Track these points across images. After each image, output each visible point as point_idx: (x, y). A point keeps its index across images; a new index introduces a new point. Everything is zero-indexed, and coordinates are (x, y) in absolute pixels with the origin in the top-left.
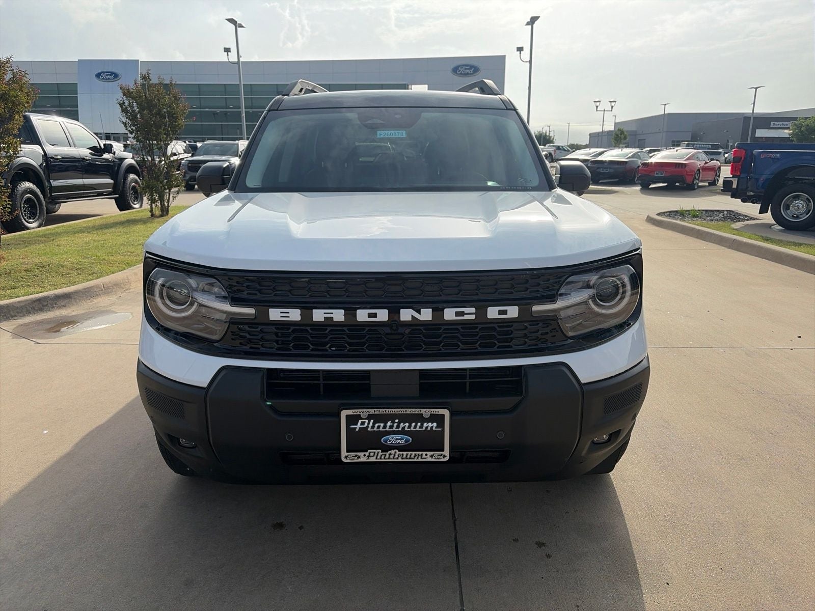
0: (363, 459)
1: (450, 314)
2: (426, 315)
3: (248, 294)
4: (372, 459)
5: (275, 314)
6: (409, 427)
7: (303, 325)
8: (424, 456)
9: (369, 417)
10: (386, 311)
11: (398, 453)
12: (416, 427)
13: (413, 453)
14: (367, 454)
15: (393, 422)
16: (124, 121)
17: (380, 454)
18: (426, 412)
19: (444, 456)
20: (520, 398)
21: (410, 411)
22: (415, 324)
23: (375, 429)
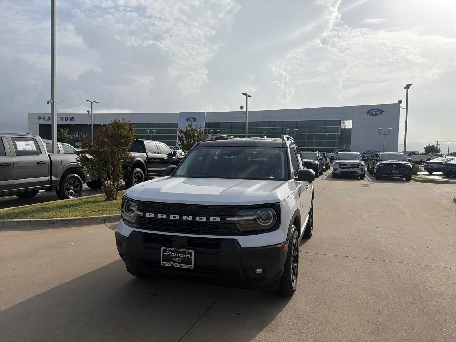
0: (167, 265)
1: (198, 219)
2: (190, 218)
3: (142, 208)
4: (170, 265)
5: (148, 215)
6: (182, 256)
7: (155, 219)
8: (186, 266)
9: (170, 251)
10: (179, 216)
11: (178, 264)
12: (184, 256)
13: (182, 265)
14: (168, 263)
15: (177, 253)
16: (179, 144)
17: (172, 264)
18: (187, 251)
19: (192, 267)
20: (218, 249)
21: (182, 250)
22: (187, 221)
23: (172, 255)
